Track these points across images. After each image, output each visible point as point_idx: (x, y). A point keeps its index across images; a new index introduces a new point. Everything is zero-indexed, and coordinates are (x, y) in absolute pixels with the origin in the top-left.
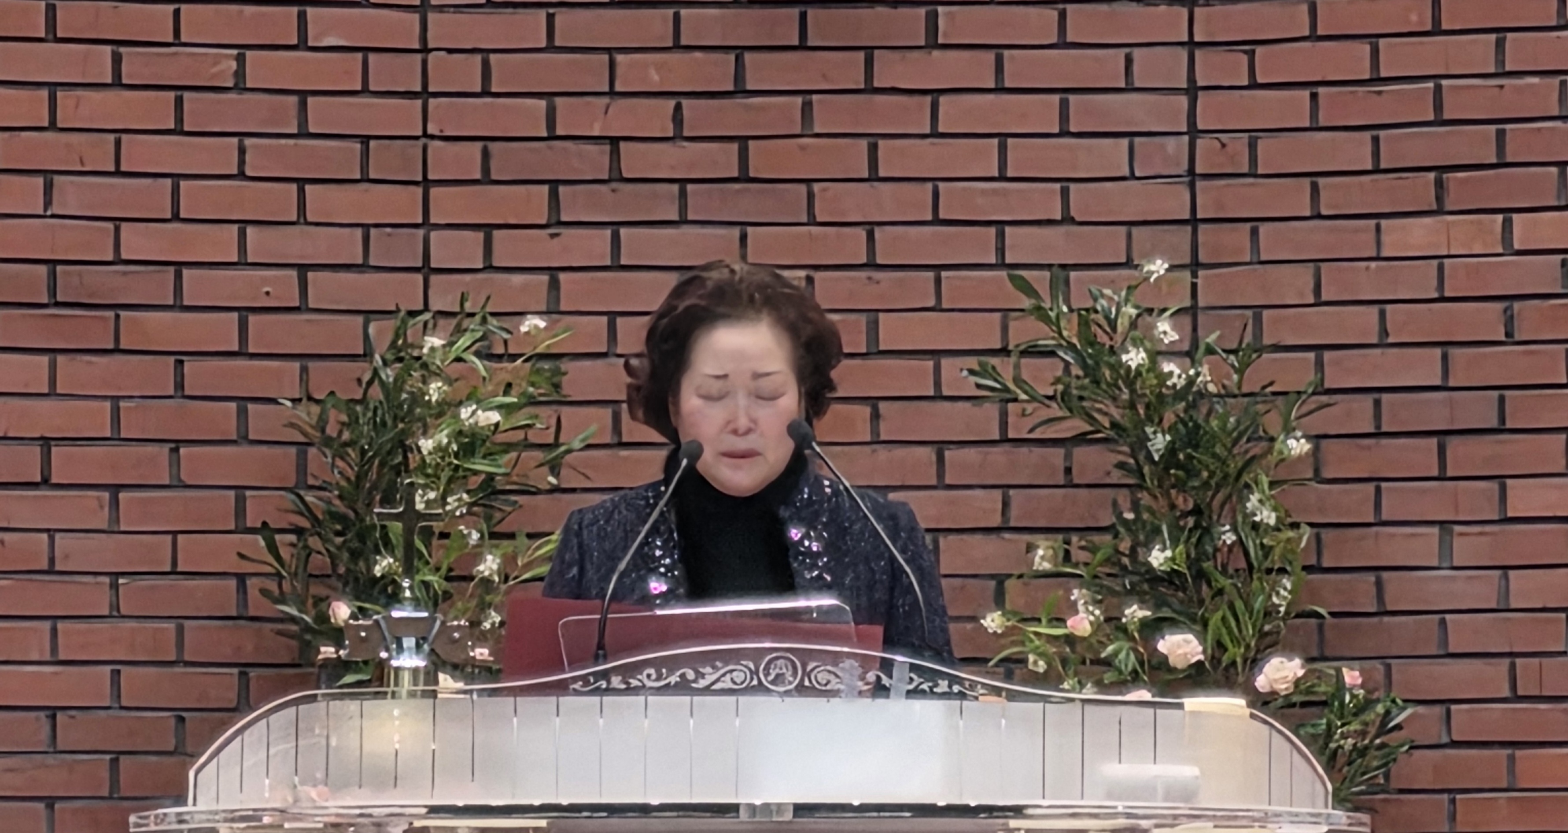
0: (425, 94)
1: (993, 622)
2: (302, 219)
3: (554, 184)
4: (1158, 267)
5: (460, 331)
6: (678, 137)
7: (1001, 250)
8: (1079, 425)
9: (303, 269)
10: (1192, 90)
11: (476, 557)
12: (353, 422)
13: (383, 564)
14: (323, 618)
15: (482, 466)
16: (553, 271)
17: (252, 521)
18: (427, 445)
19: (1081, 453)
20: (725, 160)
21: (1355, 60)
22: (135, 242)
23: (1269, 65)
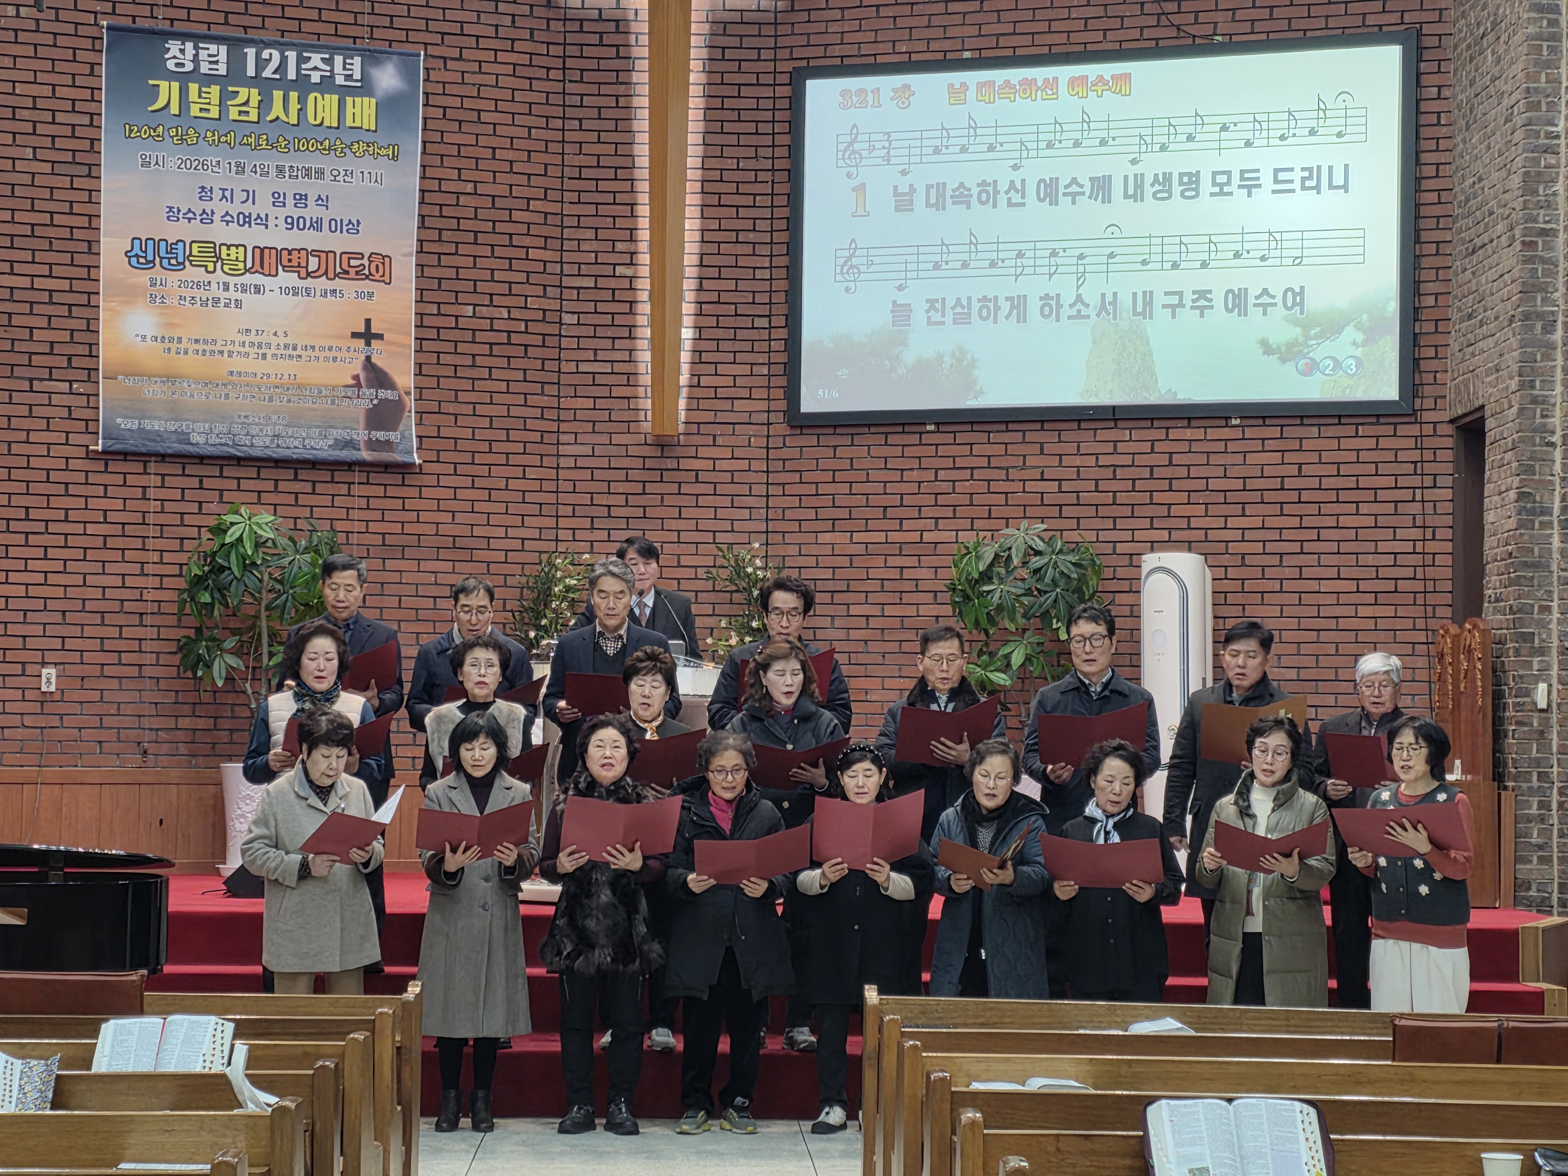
0: (557, 492)
1: (709, 641)
2: (523, 525)
3: (592, 518)
4: (757, 545)
5: (566, 558)
6: (627, 505)
7: (714, 539)
8: (734, 588)
9: (523, 539)
10: (767, 496)
11: (569, 621)
12: (536, 583)
13: (544, 622)
14: (527, 636)
15: (572, 595)
16: (592, 542)
17: (508, 608)
18: (556, 589)
19: (734, 595)
20: (639, 512)
21: (812, 489)
22: (477, 531)
23: (788, 490)
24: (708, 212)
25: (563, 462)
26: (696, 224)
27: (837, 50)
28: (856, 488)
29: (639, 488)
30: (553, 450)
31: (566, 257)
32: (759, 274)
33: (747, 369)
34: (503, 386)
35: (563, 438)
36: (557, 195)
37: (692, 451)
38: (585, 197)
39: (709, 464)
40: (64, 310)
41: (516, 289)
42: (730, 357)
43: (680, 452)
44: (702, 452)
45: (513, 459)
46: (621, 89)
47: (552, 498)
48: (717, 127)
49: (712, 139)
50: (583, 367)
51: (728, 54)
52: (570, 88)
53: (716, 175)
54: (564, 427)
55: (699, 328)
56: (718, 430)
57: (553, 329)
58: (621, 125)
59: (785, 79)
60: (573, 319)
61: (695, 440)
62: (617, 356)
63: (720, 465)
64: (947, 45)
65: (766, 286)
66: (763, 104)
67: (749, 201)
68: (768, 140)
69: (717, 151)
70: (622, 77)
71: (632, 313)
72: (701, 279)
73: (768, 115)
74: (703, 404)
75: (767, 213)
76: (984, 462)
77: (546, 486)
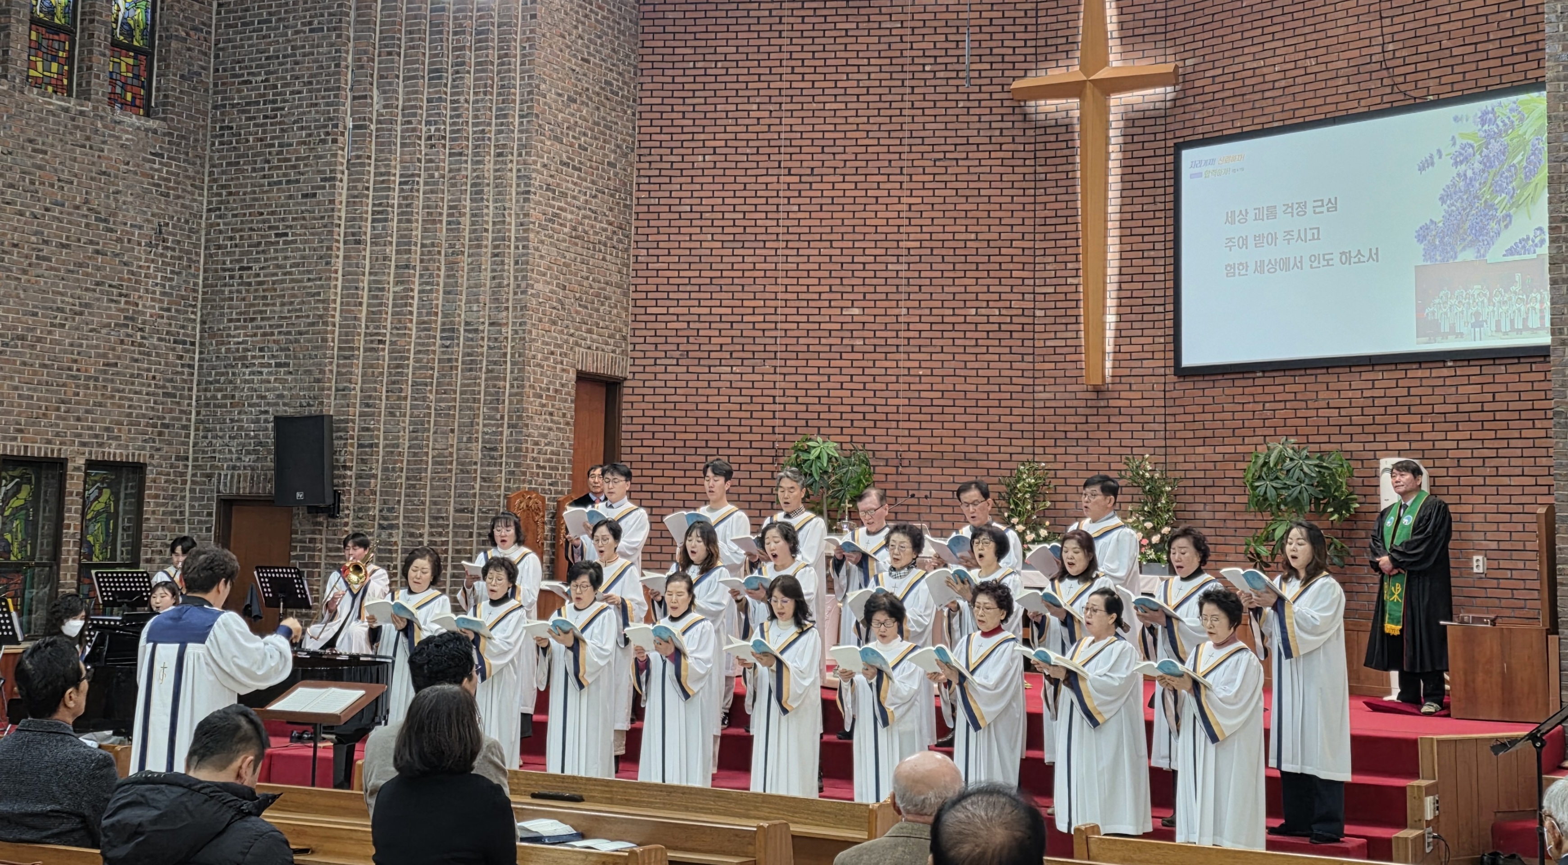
10: (1165, 423)
15: (1032, 490)
20: (1084, 435)
21: (1190, 418)
22: (980, 449)
23: (1178, 418)
24: (1125, 240)
25: (1037, 404)
26: (1117, 248)
27: (1200, 130)
28: (1217, 416)
29: (1083, 419)
30: (1030, 396)
31: (1037, 275)
32: (1158, 277)
33: (1150, 340)
34: (996, 357)
35: (1037, 388)
36: (1031, 237)
37: (1116, 395)
38: (1048, 236)
39: (1127, 403)
40: (728, 326)
41: (1003, 296)
42: (1139, 333)
43: (1108, 395)
44: (1123, 395)
45: (1003, 403)
46: (1070, 167)
47: (1030, 427)
48: (1129, 185)
49: (1125, 193)
50: (1048, 343)
51: (1136, 139)
52: (1039, 169)
53: (1129, 216)
54: (1037, 381)
55: (1119, 314)
56: (1132, 380)
57: (1030, 320)
58: (1070, 190)
59: (1171, 151)
60: (1042, 313)
61: (1119, 387)
62: (1069, 335)
63: (1134, 403)
64: (1264, 119)
65: (1162, 285)
66: (1158, 168)
67: (1150, 231)
68: (1162, 191)
69: (1129, 201)
70: (1070, 160)
71: (1077, 307)
72: (1120, 283)
73: (1162, 175)
74: (1123, 364)
75: (1162, 238)
76: (1292, 397)
77: (1026, 419)
